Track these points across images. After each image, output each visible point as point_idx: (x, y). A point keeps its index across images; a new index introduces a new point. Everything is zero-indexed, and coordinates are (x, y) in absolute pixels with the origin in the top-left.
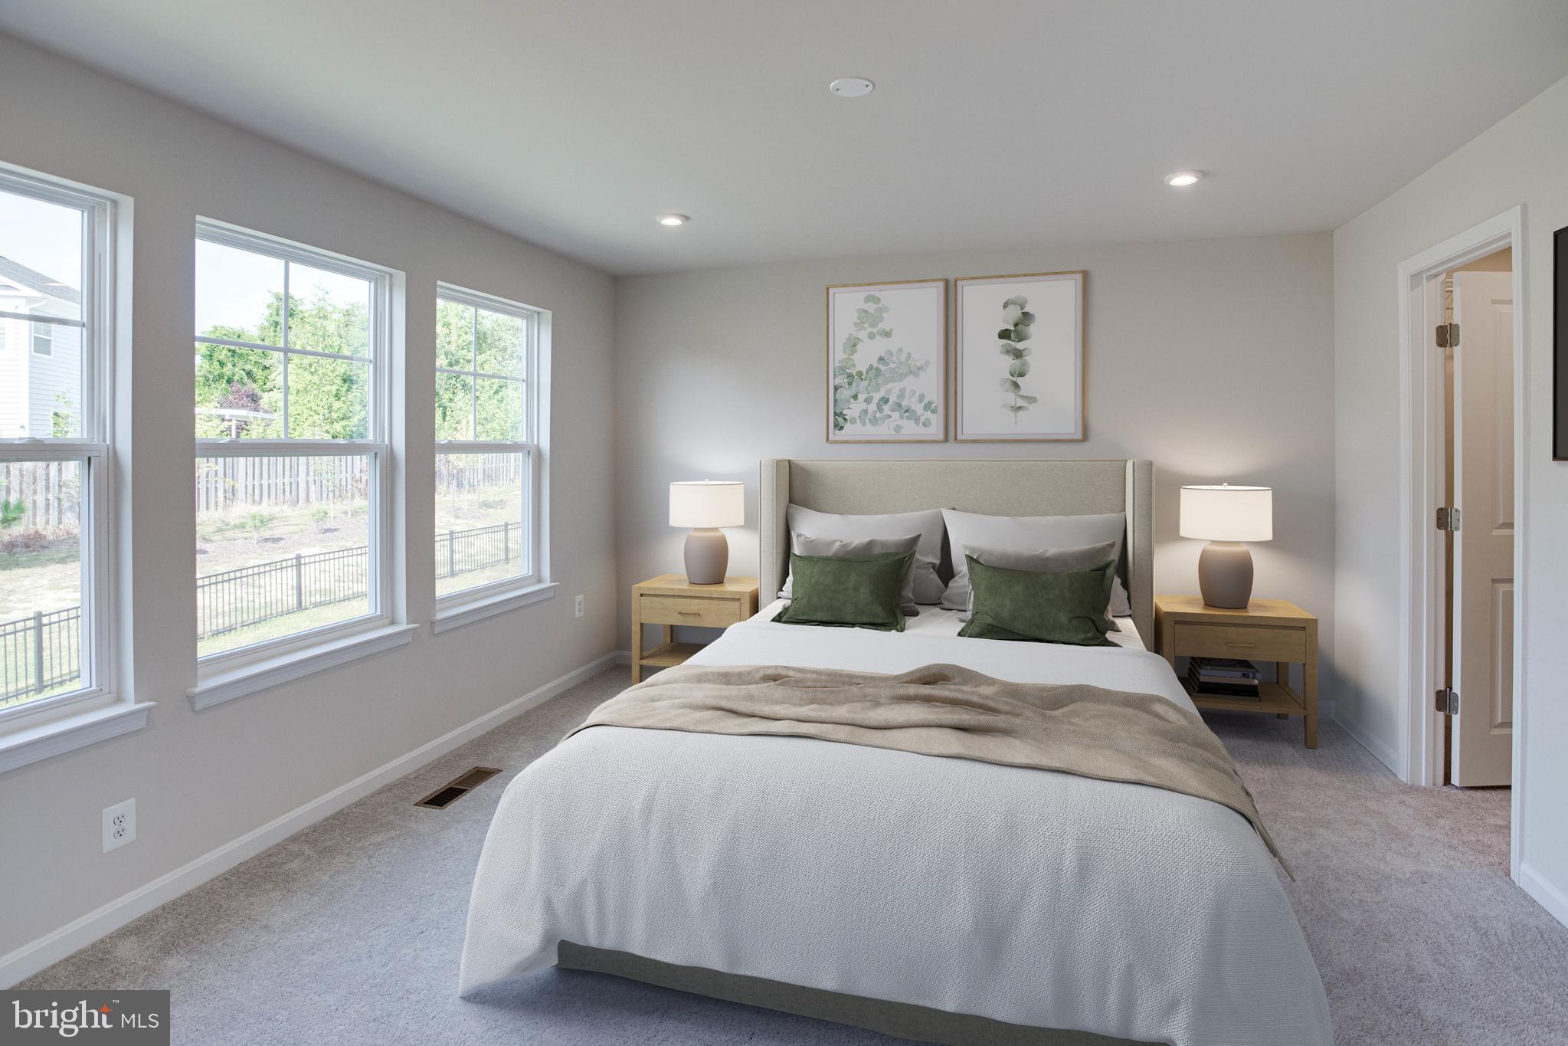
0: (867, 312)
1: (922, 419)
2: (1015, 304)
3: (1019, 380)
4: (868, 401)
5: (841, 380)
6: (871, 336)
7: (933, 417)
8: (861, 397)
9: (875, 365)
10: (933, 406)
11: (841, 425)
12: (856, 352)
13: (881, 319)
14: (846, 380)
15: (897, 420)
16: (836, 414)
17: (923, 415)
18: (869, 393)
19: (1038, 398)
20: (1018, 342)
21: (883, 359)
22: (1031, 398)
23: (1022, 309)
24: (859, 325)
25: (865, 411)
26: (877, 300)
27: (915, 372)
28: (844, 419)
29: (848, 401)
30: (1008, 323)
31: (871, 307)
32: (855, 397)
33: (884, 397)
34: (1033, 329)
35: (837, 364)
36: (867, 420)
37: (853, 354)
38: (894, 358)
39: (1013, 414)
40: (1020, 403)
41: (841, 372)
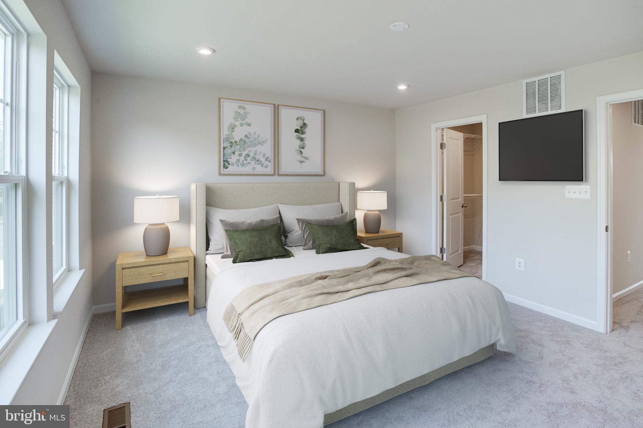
0: (239, 113)
1: (265, 165)
2: (301, 119)
3: (302, 150)
4: (240, 155)
5: (227, 144)
6: (242, 125)
7: (269, 164)
8: (237, 153)
9: (243, 139)
10: (269, 159)
11: (227, 166)
12: (234, 131)
13: (246, 117)
14: (229, 145)
15: (254, 165)
16: (224, 161)
17: (265, 163)
18: (240, 152)
19: (309, 157)
20: (302, 134)
21: (247, 136)
22: (307, 157)
23: (303, 121)
24: (236, 119)
25: (239, 160)
26: (244, 108)
27: (262, 143)
28: (228, 163)
29: (230, 155)
30: (299, 127)
31: (242, 111)
32: (234, 153)
33: (247, 154)
34: (307, 130)
35: (225, 136)
36: (239, 164)
37: (233, 132)
38: (252, 136)
39: (300, 164)
40: (303, 159)
41: (227, 140)
